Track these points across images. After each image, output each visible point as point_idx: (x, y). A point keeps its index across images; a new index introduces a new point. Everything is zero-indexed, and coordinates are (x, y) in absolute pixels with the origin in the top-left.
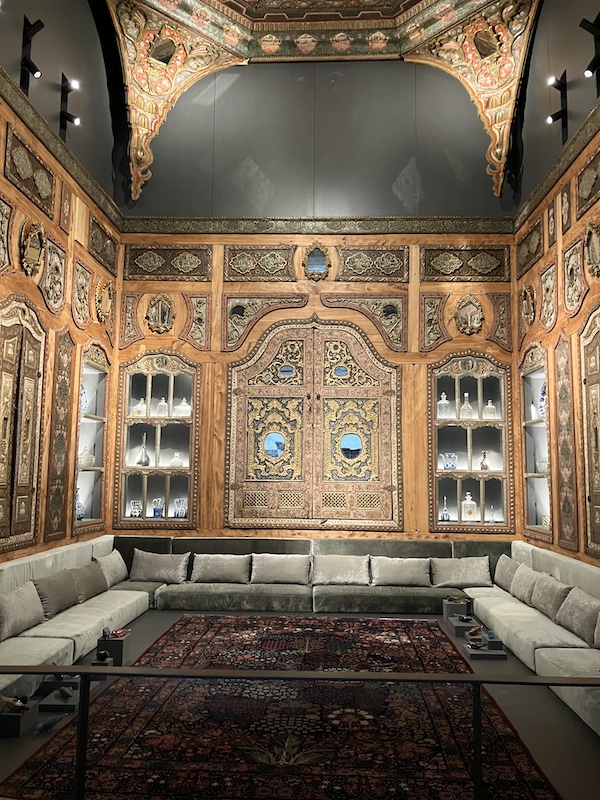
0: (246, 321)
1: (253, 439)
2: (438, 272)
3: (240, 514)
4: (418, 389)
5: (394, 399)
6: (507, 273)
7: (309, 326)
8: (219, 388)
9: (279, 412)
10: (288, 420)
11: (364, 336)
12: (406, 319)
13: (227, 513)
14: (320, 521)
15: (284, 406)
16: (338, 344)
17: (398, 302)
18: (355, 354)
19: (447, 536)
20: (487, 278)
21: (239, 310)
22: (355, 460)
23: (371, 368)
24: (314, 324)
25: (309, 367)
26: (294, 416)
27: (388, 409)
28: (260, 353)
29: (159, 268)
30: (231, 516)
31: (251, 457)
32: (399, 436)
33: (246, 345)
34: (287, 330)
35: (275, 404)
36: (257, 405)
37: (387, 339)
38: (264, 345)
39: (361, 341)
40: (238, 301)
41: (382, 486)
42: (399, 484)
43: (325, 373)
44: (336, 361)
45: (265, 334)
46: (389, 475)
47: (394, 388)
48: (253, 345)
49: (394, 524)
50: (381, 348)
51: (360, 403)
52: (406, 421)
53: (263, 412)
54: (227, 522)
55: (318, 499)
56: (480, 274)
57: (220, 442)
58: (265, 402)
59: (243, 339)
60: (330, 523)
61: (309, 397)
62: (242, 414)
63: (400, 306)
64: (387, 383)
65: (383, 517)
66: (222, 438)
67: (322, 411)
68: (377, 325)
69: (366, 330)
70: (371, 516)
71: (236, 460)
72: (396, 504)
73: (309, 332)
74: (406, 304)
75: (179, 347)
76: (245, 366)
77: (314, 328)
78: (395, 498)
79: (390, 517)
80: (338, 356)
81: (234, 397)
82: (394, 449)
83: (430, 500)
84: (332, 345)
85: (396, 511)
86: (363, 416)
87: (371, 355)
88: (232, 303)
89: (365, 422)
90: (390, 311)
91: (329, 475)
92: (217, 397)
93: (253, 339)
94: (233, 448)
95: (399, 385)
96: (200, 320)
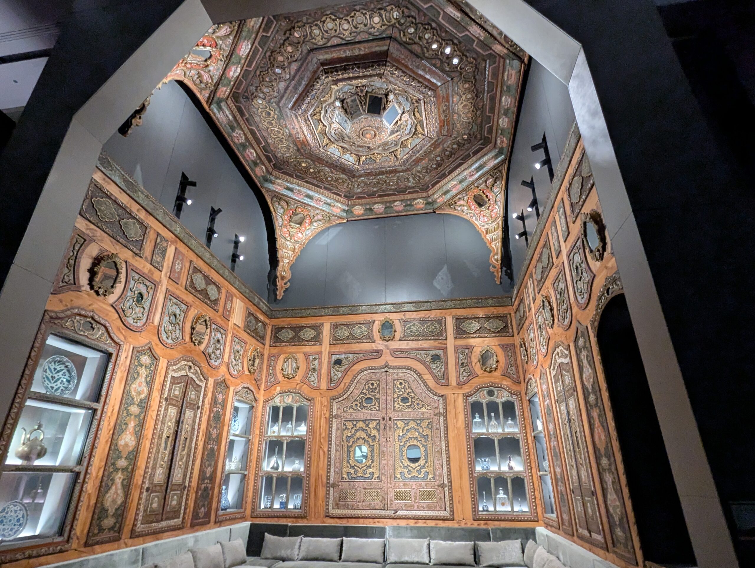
0: (343, 369)
1: (346, 450)
2: (465, 332)
3: (337, 506)
4: (458, 411)
5: (442, 419)
6: (511, 331)
7: (383, 370)
8: (325, 414)
9: (363, 430)
10: (369, 436)
11: (420, 375)
12: (447, 363)
13: (328, 505)
14: (393, 512)
15: (367, 425)
16: (402, 381)
17: (441, 353)
18: (414, 388)
19: (486, 524)
20: (498, 335)
21: (338, 362)
22: (417, 464)
23: (425, 397)
24: (386, 369)
25: (384, 398)
26: (374, 432)
27: (438, 426)
28: (351, 389)
29: (291, 338)
30: (331, 507)
31: (345, 463)
32: (447, 446)
33: (342, 385)
34: (369, 374)
35: (361, 424)
36: (349, 425)
37: (435, 378)
38: (354, 384)
39: (418, 378)
40: (338, 356)
41: (436, 484)
42: (448, 482)
43: (394, 401)
44: (401, 393)
45: (355, 377)
46: (441, 476)
47: (441, 411)
48: (347, 384)
49: (446, 514)
50: (431, 383)
51: (419, 422)
52: (451, 435)
53: (353, 430)
54: (328, 512)
55: (391, 495)
56: (493, 332)
57: (324, 452)
58: (355, 423)
59: (340, 380)
60: (400, 513)
61: (384, 419)
62: (339, 432)
63: (442, 355)
64: (436, 408)
65: (438, 508)
66: (326, 449)
67: (392, 429)
68: (428, 368)
69: (421, 372)
70: (430, 508)
71: (335, 466)
72: (447, 498)
73: (384, 374)
74: (446, 353)
75: (300, 388)
76: (342, 398)
77: (387, 371)
78: (447, 493)
79: (444, 509)
80: (403, 390)
81: (334, 420)
82: (444, 456)
83: (472, 494)
84: (398, 383)
85: (448, 504)
86: (421, 431)
87: (424, 388)
88: (334, 358)
89: (423, 437)
90: (435, 358)
91: (399, 476)
92: (323, 420)
93: (347, 380)
94: (333, 457)
95: (445, 409)
96: (314, 369)
